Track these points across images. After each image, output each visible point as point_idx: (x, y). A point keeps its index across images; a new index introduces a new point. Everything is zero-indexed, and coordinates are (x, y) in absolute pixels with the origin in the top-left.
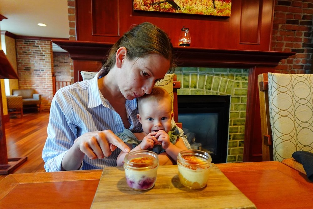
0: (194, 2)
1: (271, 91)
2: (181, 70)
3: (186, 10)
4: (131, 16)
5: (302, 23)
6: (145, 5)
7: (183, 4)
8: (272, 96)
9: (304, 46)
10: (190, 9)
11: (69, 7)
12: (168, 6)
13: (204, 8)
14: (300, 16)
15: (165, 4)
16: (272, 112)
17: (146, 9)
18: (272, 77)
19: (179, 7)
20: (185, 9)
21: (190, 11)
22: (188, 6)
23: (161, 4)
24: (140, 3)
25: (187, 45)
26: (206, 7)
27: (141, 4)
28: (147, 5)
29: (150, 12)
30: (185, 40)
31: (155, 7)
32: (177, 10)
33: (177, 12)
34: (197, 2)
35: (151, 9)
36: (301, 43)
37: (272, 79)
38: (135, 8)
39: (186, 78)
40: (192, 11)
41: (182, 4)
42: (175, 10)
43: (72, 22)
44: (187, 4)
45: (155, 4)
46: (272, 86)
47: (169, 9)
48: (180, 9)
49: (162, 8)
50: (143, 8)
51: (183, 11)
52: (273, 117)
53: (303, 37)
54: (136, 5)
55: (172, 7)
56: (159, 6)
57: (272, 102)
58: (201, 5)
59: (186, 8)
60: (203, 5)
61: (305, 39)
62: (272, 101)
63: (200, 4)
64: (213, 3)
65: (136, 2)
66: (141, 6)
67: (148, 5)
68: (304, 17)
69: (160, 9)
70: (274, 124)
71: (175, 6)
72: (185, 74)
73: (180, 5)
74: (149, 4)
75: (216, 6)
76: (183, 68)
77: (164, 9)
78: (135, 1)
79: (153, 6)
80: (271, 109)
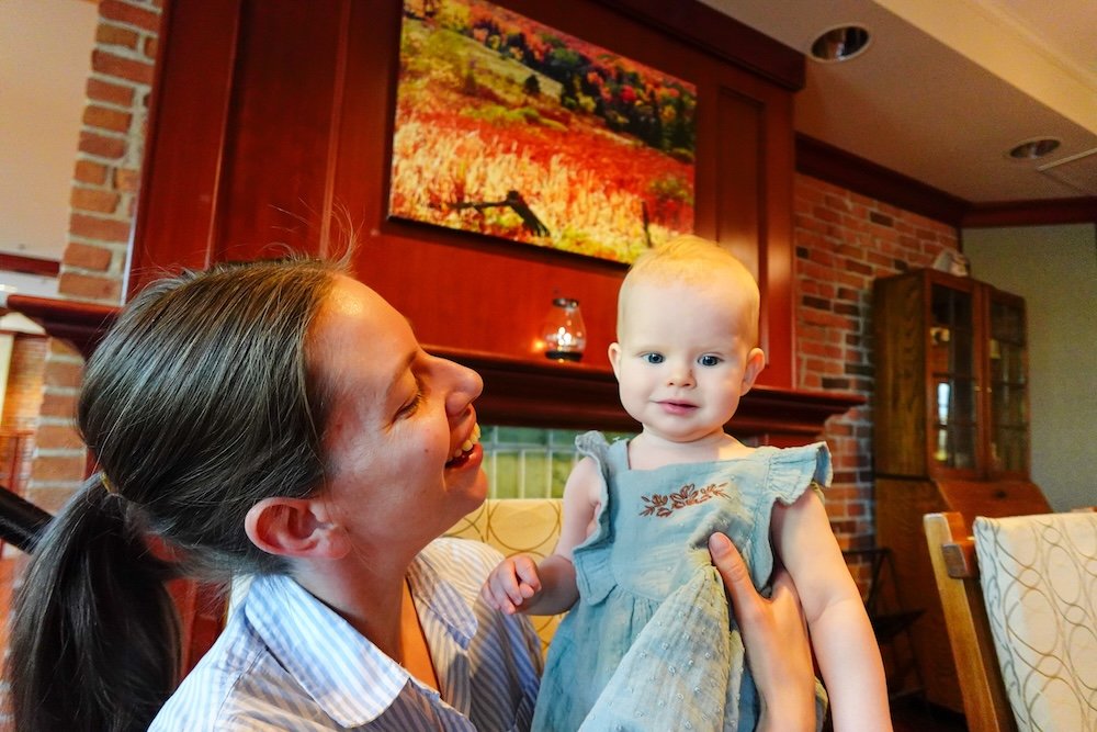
0: (591, 221)
1: (997, 586)
2: (543, 441)
3: (567, 240)
4: (374, 233)
5: (840, 309)
6: (431, 205)
7: (558, 222)
8: (1001, 601)
9: (849, 369)
10: (579, 239)
11: (81, 156)
12: (510, 218)
13: (619, 241)
14: (831, 289)
15: (502, 212)
16: (1012, 664)
17: (436, 219)
18: (995, 535)
19: (545, 229)
20: (564, 237)
21: (579, 244)
22: (574, 229)
23: (488, 211)
24: (417, 197)
25: (573, 355)
26: (625, 238)
27: (419, 199)
28: (440, 207)
29: (447, 231)
30: (564, 339)
31: (466, 215)
32: (539, 235)
33: (538, 241)
34: (600, 220)
35: (454, 221)
36: (841, 363)
37: (996, 542)
38: (393, 211)
39: (562, 468)
40: (583, 246)
41: (554, 221)
42: (532, 234)
43: (84, 213)
44: (569, 221)
45: (468, 206)
46: (998, 565)
47: (514, 232)
48: (548, 234)
49: (489, 222)
50: (424, 213)
51: (558, 241)
52: (1021, 683)
53: (843, 346)
54: (400, 200)
55: (525, 226)
56: (481, 216)
57: (1008, 627)
58: (612, 230)
59: (569, 233)
60: (618, 233)
61: (849, 352)
62: (1007, 619)
63: (607, 227)
64: (646, 229)
65: (400, 191)
66: (418, 207)
67: (444, 206)
68: (842, 293)
69: (482, 226)
70: (1029, 710)
71: (532, 223)
72: (556, 456)
73: (548, 222)
74: (446, 202)
75: (653, 239)
76: (551, 434)
77: (497, 226)
78: (398, 187)
79: (459, 212)
80: (1008, 649)
